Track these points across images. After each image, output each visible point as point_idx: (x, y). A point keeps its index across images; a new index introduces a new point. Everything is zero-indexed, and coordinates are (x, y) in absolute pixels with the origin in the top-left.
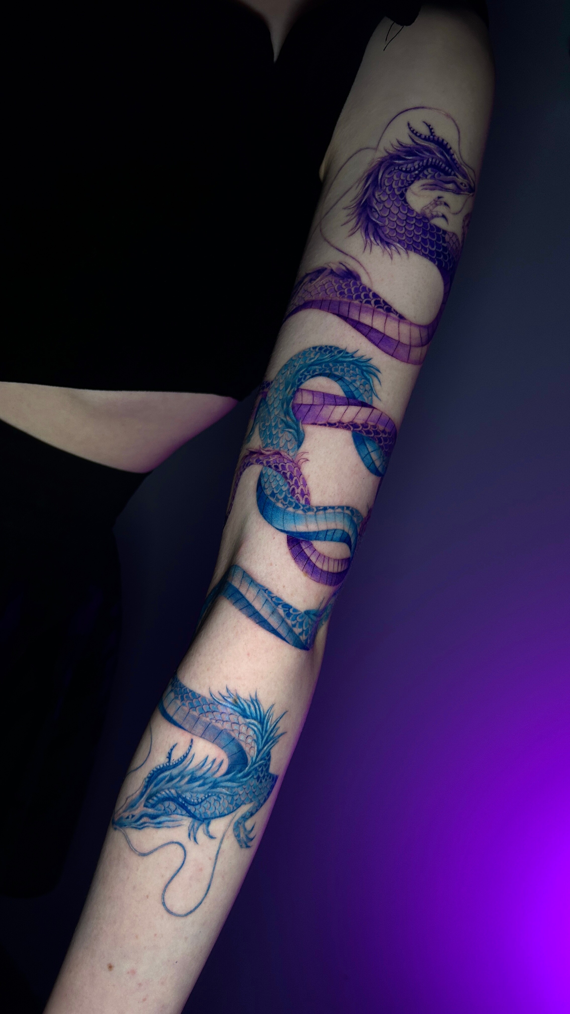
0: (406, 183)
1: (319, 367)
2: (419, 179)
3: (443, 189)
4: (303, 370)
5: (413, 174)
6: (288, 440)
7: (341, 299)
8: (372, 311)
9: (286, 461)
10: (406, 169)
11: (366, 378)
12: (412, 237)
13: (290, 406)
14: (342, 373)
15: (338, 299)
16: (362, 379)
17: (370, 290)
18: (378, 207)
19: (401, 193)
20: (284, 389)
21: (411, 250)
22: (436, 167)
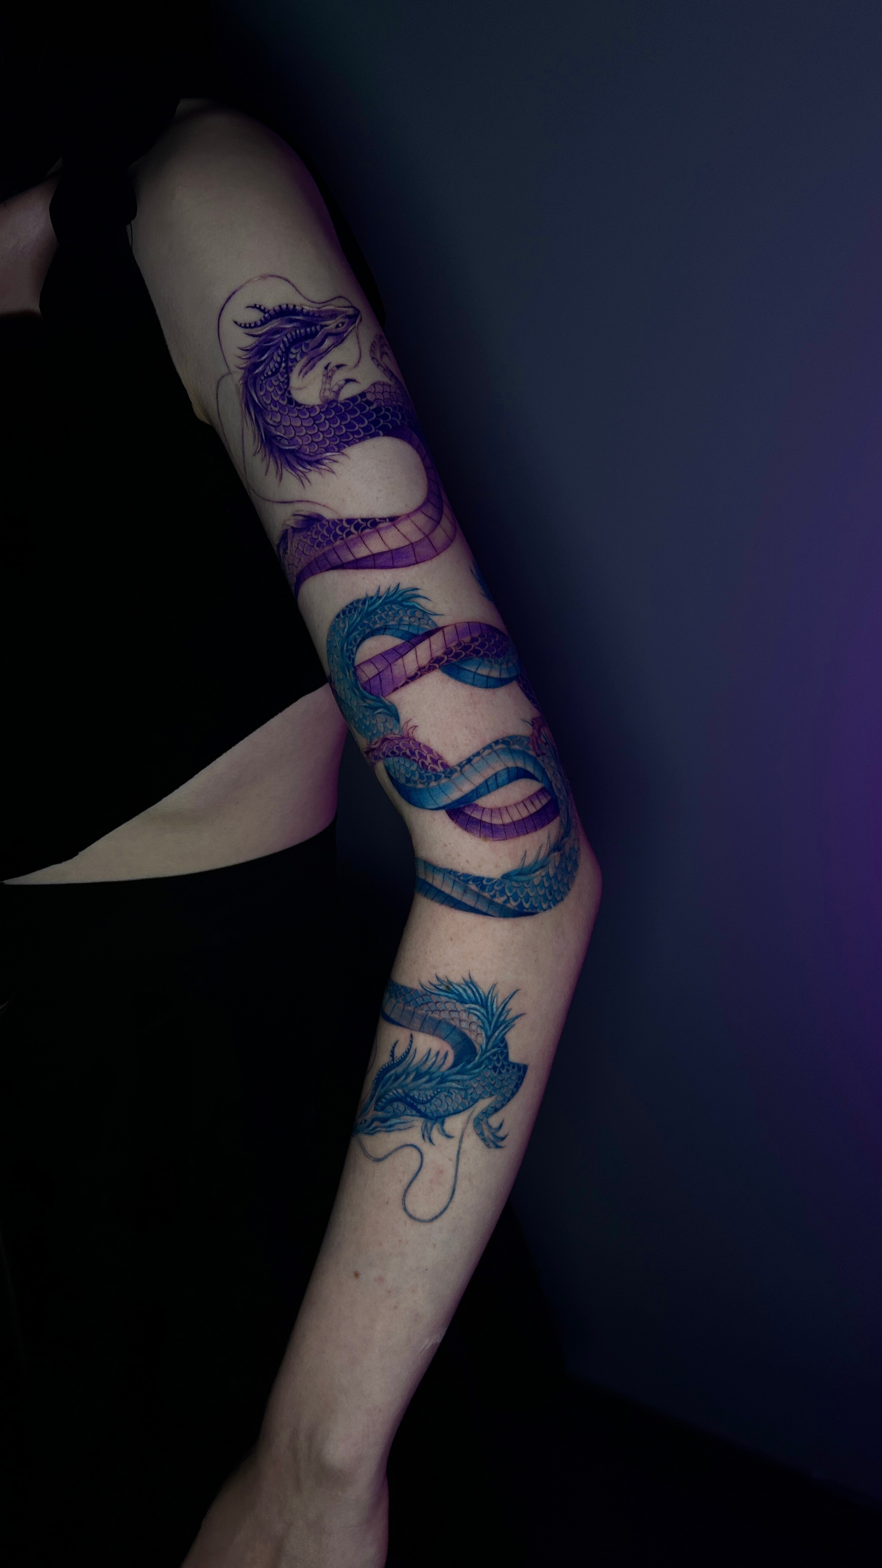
0: (283, 386)
1: (357, 633)
2: (291, 370)
3: (323, 355)
4: (345, 646)
5: (281, 370)
6: (384, 720)
7: (323, 551)
8: (360, 539)
9: (396, 742)
10: (271, 370)
11: (410, 607)
12: (335, 434)
13: (361, 689)
14: (383, 621)
15: (321, 553)
16: (406, 612)
17: (341, 521)
18: (280, 432)
19: (288, 400)
20: (344, 676)
21: (345, 447)
22: (297, 341)
